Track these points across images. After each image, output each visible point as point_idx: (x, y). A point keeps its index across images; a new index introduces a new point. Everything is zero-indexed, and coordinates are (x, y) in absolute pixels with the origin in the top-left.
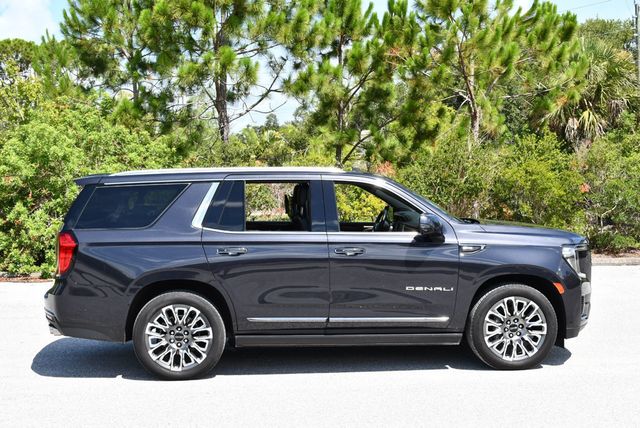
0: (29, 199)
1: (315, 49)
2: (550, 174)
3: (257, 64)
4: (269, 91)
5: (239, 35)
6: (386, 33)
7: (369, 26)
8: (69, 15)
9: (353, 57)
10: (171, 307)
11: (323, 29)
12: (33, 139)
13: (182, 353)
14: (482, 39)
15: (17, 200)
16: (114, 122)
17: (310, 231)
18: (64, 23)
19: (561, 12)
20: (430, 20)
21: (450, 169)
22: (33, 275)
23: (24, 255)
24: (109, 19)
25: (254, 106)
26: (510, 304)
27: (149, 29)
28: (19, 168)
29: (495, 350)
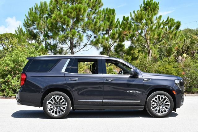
0: (12, 74)
1: (101, 32)
2: (173, 69)
3: (83, 35)
4: (87, 44)
5: (78, 27)
6: (122, 26)
7: (117, 25)
8: (26, 21)
9: (112, 34)
10: (55, 96)
11: (103, 25)
12: (14, 56)
13: (58, 110)
14: (151, 28)
15: (8, 74)
16: (39, 52)
17: (98, 74)
18: (24, 23)
19: (176, 21)
20: (136, 23)
21: (142, 67)
22: (12, 97)
23: (10, 91)
24: (38, 22)
26: (159, 97)
27: (50, 24)
28: (9, 64)
29: (154, 111)
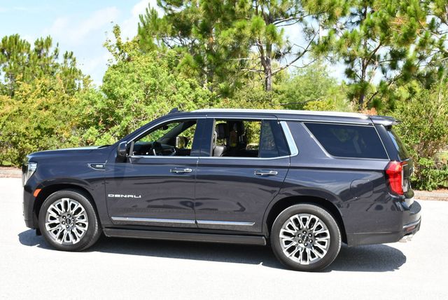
0: (101, 125)
4: (306, 51)
25: (293, 62)
